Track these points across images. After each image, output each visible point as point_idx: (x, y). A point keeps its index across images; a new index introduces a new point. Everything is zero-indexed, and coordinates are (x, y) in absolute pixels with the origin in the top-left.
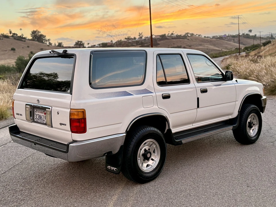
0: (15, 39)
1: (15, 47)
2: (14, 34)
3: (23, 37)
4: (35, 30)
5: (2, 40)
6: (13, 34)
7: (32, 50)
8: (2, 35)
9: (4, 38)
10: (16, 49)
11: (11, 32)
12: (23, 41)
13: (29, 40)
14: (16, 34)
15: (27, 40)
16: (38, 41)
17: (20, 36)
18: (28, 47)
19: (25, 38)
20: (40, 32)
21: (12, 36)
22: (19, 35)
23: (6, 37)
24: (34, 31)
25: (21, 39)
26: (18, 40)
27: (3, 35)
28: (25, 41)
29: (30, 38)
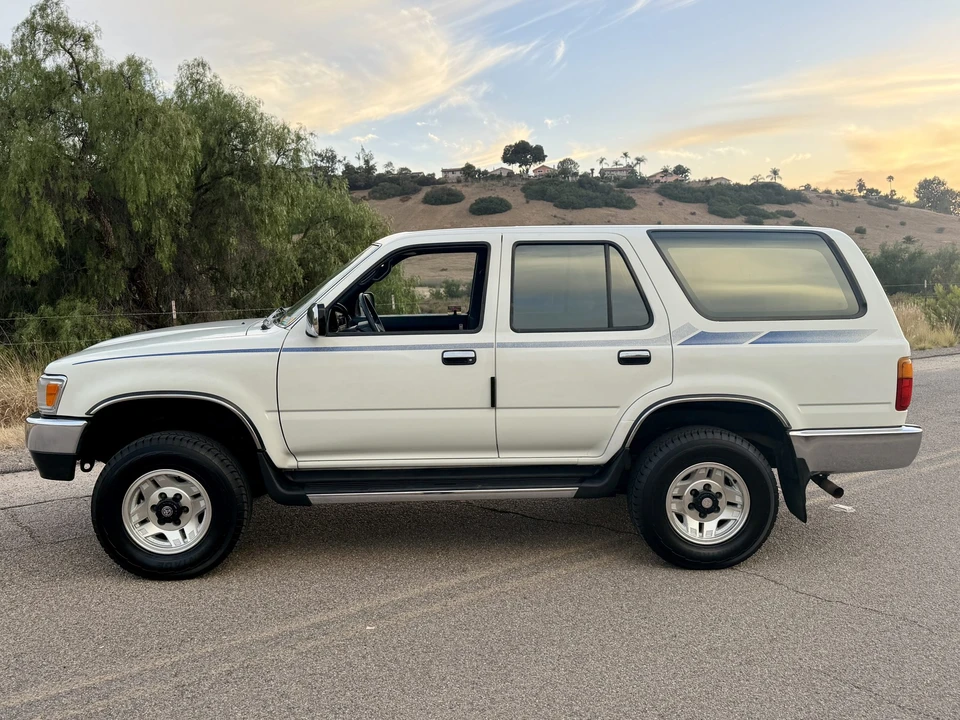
0: (870, 203)
1: (865, 226)
2: (871, 191)
3: (895, 197)
4: (930, 177)
5: (836, 208)
6: (868, 190)
7: (911, 234)
8: (838, 193)
9: (839, 202)
10: (868, 231)
11: (861, 186)
12: (890, 208)
13: (909, 205)
14: (877, 192)
15: (903, 205)
16: (934, 207)
17: (887, 196)
18: (903, 224)
19: (898, 201)
20: (944, 184)
21: (863, 197)
22: (882, 194)
23: (848, 198)
24: (926, 181)
25: (889, 202)
26: (879, 205)
27: (841, 195)
28: (896, 209)
29: (912, 199)
